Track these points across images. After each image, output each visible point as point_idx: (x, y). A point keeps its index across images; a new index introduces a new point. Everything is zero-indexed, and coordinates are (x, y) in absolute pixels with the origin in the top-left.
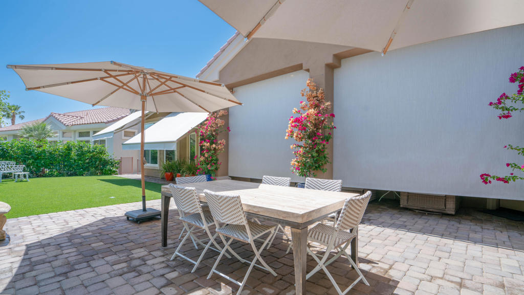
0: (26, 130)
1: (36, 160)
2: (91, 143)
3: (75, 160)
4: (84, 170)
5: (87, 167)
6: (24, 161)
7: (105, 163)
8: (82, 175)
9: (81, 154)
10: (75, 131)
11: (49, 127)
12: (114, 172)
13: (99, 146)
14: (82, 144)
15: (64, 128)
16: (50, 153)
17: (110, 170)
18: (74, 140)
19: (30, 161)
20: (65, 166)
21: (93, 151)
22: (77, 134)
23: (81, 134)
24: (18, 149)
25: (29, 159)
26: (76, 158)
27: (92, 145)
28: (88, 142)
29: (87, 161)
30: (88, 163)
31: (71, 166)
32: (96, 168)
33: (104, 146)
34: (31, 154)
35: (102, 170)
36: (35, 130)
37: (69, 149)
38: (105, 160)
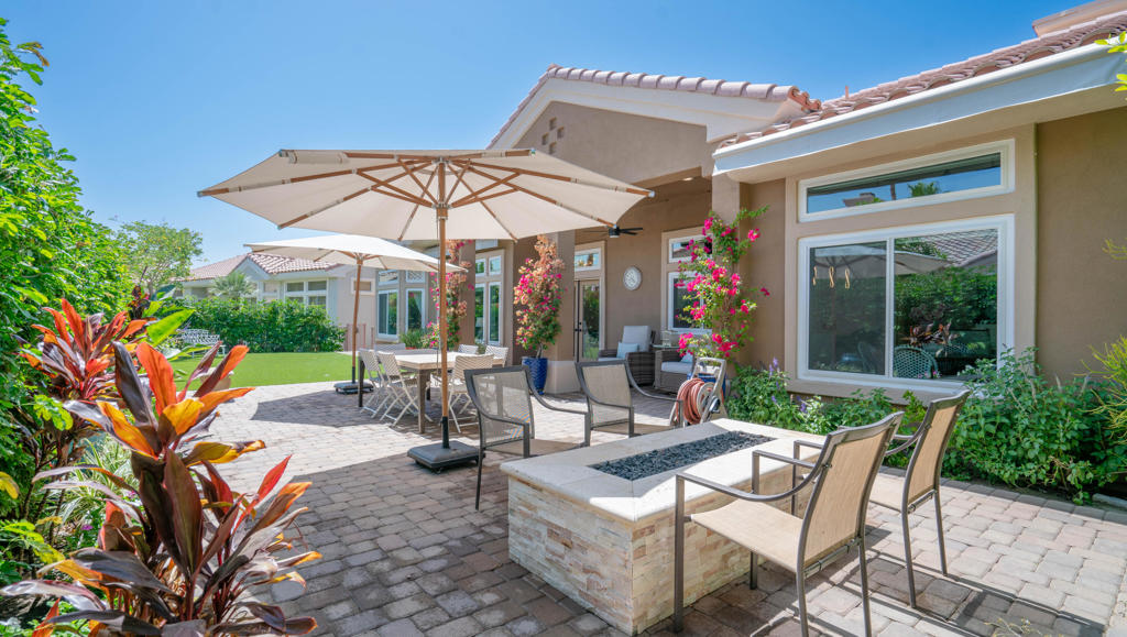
0: (218, 284)
1: (232, 327)
2: (304, 302)
3: (282, 329)
4: (295, 344)
5: (299, 339)
6: (217, 331)
7: (325, 333)
8: (292, 351)
9: (291, 320)
10: (281, 282)
11: (247, 280)
12: (338, 346)
13: (316, 307)
14: (292, 304)
15: (267, 277)
16: (250, 318)
17: (333, 344)
18: (281, 298)
19: (225, 330)
20: (269, 337)
21: (308, 315)
22: (285, 288)
23: (291, 287)
24: (210, 312)
25: (223, 326)
26: (284, 325)
27: (306, 305)
28: (301, 299)
29: (299, 330)
30: (300, 333)
31: (276, 337)
32: (312, 340)
33: (324, 308)
34: (225, 319)
35: (319, 343)
36: (230, 284)
37: (275, 312)
38: (324, 328)
